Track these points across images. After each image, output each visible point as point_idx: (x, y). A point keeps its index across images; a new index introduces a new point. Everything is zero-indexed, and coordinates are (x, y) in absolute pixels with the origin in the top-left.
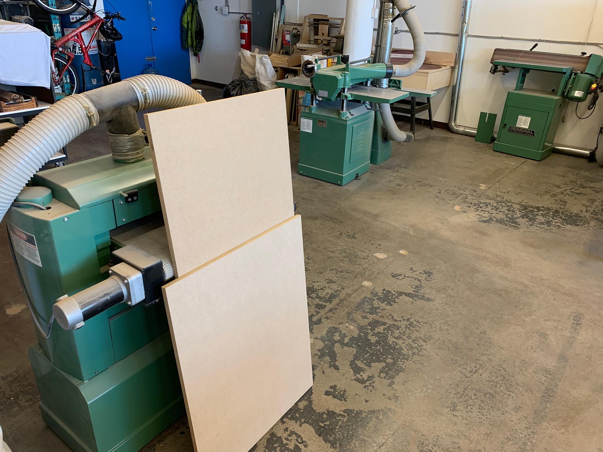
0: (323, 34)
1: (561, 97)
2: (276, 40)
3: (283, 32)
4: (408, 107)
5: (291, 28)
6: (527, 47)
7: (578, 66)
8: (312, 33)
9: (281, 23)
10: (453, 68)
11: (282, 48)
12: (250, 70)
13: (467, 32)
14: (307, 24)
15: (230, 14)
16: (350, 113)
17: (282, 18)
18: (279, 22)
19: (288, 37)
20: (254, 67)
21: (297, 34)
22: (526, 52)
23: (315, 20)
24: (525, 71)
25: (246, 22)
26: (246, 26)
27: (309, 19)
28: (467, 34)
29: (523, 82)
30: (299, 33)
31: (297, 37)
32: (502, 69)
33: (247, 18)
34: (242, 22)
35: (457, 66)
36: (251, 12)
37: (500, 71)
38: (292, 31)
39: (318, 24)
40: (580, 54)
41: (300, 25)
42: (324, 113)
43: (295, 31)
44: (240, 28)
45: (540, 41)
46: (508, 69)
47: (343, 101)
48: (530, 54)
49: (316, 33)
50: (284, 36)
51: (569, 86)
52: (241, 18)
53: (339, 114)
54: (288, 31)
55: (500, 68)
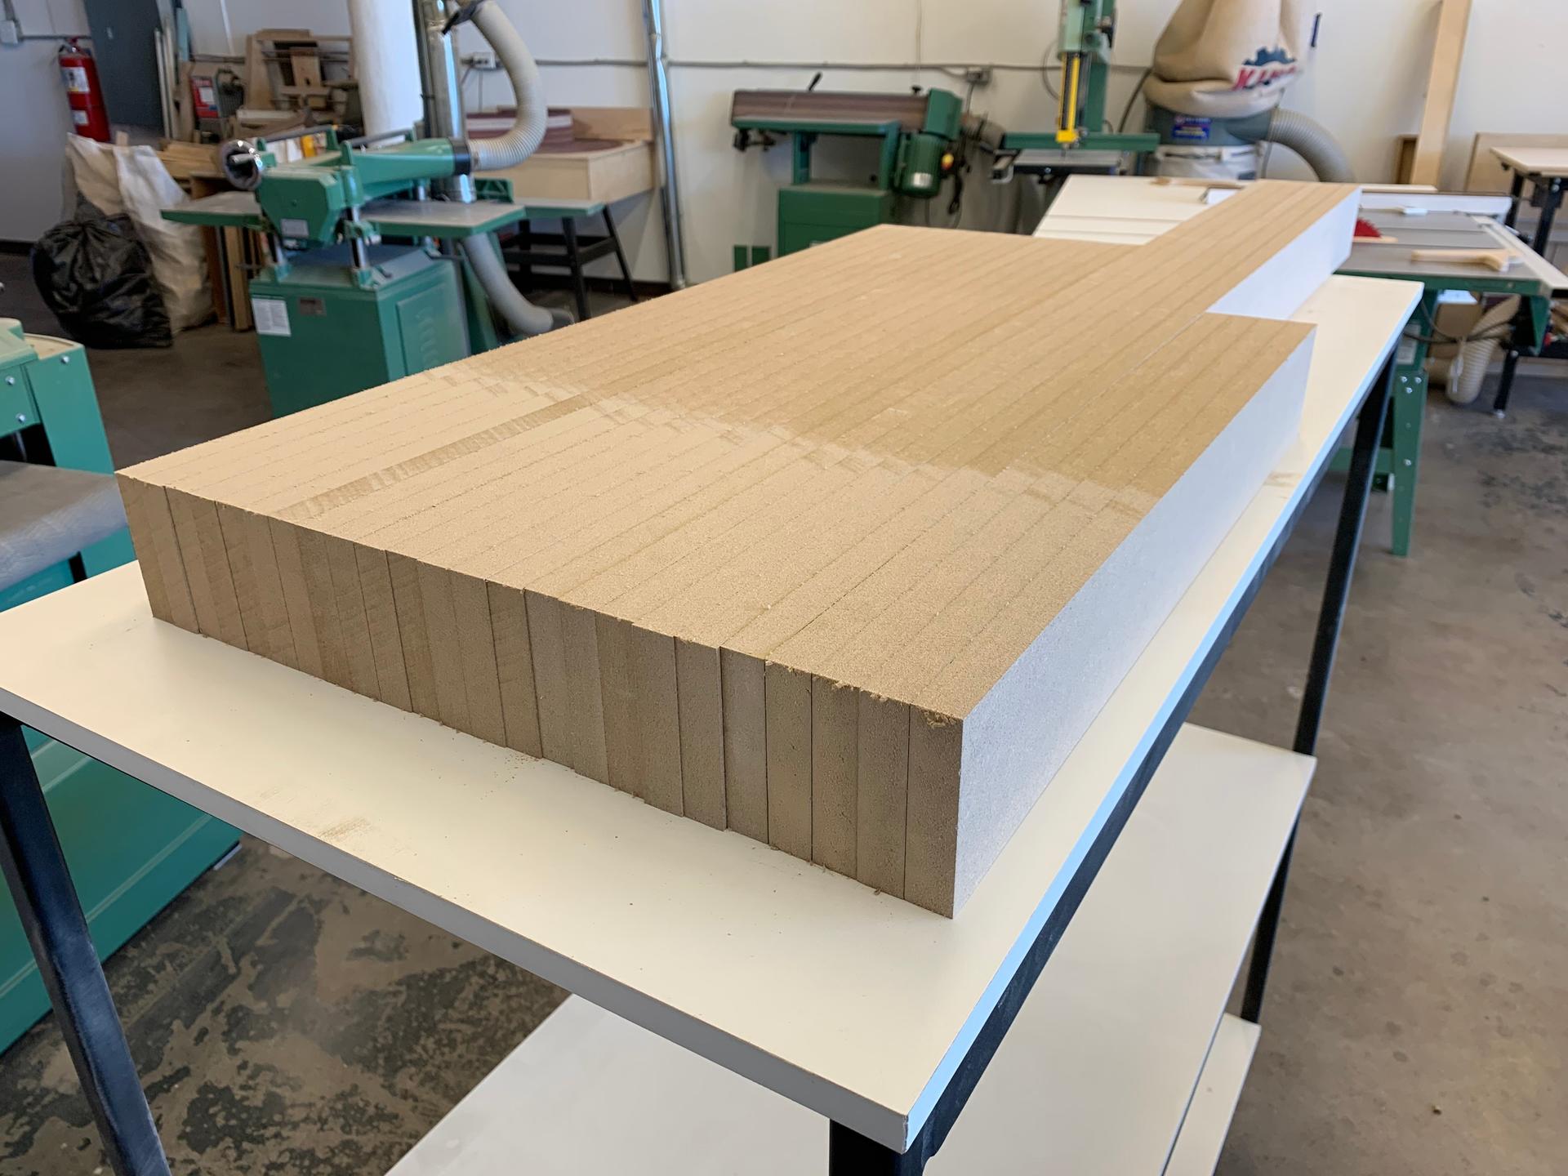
0: (308, 82)
1: (890, 192)
2: (177, 105)
3: (191, 82)
4: (561, 251)
5: (211, 71)
6: (800, 82)
7: (910, 119)
8: (279, 80)
9: (184, 57)
10: (652, 146)
11: (197, 125)
12: (108, 193)
13: (663, 56)
14: (256, 57)
15: (27, 43)
16: (381, 271)
17: (184, 45)
18: (176, 57)
19: (208, 96)
20: (115, 183)
21: (233, 85)
22: (799, 95)
23: (278, 45)
24: (806, 138)
25: (80, 62)
26: (80, 73)
27: (261, 42)
28: (665, 61)
29: (805, 163)
30: (237, 82)
31: (234, 94)
32: (760, 138)
33: (78, 50)
34: (66, 63)
35: (659, 140)
36: (86, 32)
37: (756, 143)
38: (217, 78)
39: (289, 56)
40: (909, 91)
41: (240, 61)
42: (312, 280)
43: (225, 79)
44: (64, 79)
45: (826, 66)
46: (773, 136)
47: (354, 242)
48: (809, 98)
49: (290, 80)
50: (195, 92)
51: (901, 164)
52: (61, 49)
53: (351, 277)
54: (203, 79)
55: (754, 135)
